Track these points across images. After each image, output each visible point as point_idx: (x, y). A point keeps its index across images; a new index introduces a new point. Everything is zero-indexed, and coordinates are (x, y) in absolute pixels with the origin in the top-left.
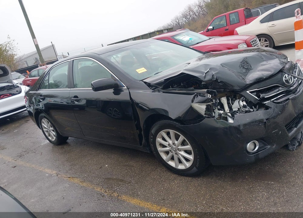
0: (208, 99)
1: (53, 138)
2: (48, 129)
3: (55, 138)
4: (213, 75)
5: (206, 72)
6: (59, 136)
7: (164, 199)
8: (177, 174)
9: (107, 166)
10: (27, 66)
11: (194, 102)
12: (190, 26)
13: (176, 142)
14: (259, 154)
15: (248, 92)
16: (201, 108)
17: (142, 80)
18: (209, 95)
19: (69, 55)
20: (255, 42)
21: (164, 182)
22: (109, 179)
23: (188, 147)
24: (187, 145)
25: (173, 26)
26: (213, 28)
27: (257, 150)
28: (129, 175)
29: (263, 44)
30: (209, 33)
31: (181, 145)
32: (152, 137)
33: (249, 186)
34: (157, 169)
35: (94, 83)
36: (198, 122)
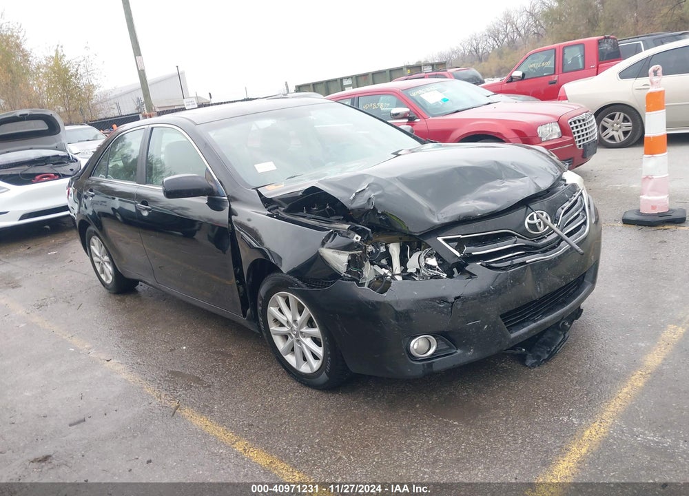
0: (353, 244)
1: (108, 278)
2: (100, 259)
3: (111, 278)
4: (370, 198)
5: (358, 191)
6: (117, 275)
7: (252, 425)
8: (300, 382)
9: (184, 348)
10: (118, 115)
11: (326, 245)
12: (500, 58)
13: (299, 318)
14: (434, 362)
15: (440, 239)
16: (339, 260)
17: (256, 189)
18: (357, 236)
19: (211, 98)
20: (582, 123)
21: (271, 393)
22: (175, 374)
23: (316, 331)
24: (315, 327)
25: (464, 54)
26: (524, 74)
27: (432, 355)
28: (216, 371)
29: (619, 126)
30: (514, 85)
31: (307, 325)
32: (260, 302)
33: (412, 422)
34: (270, 366)
35: (168, 180)
36: (327, 285)
